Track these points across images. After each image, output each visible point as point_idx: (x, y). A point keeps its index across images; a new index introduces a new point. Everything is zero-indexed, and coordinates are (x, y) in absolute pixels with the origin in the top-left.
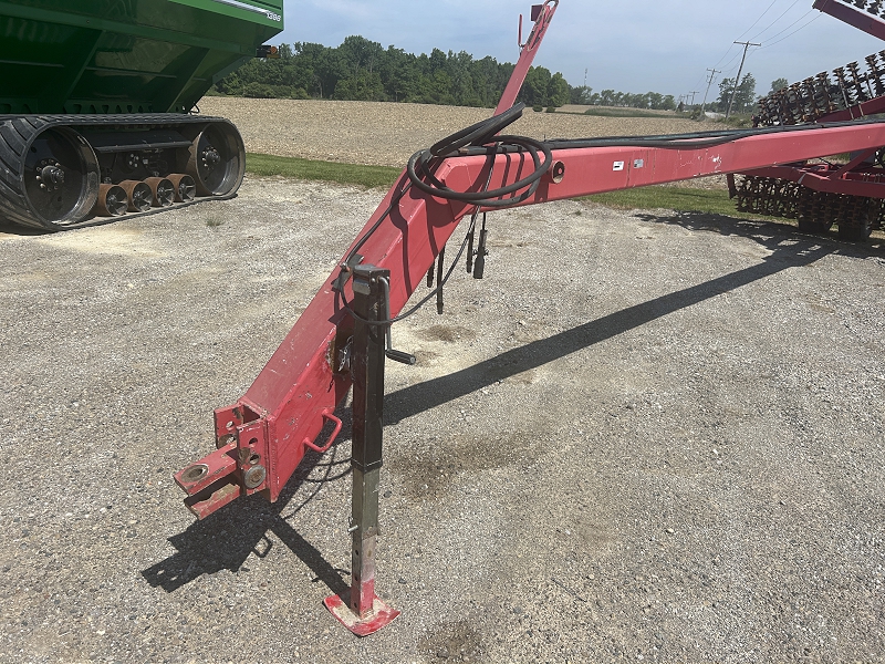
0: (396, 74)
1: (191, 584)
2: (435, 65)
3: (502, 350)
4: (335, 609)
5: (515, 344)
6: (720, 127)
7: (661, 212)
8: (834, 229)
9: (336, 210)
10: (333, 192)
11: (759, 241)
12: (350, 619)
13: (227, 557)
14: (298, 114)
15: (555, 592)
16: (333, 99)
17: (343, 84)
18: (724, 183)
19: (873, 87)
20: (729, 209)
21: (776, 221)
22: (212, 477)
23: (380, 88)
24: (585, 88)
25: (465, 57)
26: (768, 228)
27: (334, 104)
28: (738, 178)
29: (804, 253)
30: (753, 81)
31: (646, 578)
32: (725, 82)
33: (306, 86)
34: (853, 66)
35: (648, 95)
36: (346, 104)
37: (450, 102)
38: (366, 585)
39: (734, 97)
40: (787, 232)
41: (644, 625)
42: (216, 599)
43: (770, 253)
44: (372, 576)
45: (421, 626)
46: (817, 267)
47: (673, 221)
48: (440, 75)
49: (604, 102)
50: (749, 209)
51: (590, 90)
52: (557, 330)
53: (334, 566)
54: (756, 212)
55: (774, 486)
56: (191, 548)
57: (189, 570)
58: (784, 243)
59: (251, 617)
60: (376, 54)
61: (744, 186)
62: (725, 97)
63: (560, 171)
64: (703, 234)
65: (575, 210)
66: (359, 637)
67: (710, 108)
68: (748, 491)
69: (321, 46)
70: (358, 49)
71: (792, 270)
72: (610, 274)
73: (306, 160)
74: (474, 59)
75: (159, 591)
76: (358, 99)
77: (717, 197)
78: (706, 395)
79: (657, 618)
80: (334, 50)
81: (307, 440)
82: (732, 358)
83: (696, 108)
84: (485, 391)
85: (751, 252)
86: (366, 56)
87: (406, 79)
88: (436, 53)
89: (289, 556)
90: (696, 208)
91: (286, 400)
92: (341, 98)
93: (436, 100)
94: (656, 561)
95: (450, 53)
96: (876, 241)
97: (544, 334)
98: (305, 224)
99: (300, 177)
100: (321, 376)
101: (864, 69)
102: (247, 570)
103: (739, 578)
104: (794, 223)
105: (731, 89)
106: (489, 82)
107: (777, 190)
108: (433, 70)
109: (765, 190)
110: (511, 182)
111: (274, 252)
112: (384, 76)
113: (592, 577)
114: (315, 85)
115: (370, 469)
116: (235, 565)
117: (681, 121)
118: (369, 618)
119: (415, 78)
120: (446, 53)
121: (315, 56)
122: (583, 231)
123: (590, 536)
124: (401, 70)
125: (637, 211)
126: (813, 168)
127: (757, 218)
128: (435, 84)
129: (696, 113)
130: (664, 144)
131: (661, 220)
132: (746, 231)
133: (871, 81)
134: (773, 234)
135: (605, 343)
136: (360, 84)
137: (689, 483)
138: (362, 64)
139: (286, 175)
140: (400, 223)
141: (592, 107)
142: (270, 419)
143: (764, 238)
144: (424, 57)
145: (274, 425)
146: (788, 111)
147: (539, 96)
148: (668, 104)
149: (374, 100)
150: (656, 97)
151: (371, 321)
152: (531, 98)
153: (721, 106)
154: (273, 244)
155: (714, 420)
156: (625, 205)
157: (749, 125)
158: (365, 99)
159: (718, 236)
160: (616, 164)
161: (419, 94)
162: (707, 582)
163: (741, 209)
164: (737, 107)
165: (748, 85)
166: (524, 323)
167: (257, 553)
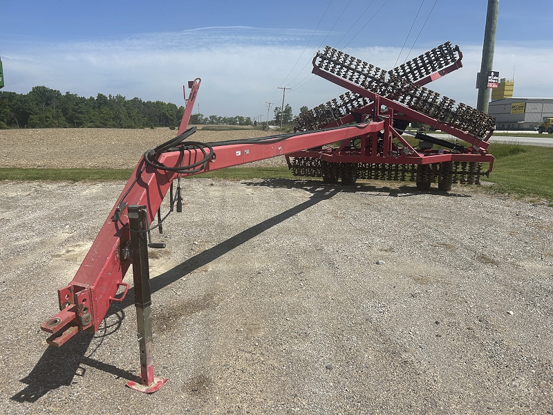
0: (73, 110)
1: (45, 396)
2: (101, 104)
3: (188, 258)
4: (133, 387)
5: (193, 254)
6: (278, 133)
7: (255, 180)
8: (340, 181)
9: (57, 196)
10: (51, 187)
11: (306, 190)
12: (144, 389)
13: (62, 380)
14: (5, 139)
15: (241, 354)
16: (27, 128)
17: (35, 118)
18: (285, 163)
19: (345, 110)
20: (290, 176)
21: (313, 180)
22: (64, 322)
23: (62, 120)
24: (199, 115)
25: (120, 99)
26: (309, 183)
27: (31, 131)
28: (291, 159)
29: (327, 193)
30: (290, 108)
31: (281, 339)
32: (276, 109)
33: (5, 120)
34: (334, 100)
35: (236, 118)
36: (40, 130)
37: (114, 126)
38: (150, 368)
39: (283, 117)
40: (318, 184)
41: (284, 356)
42: (64, 398)
43: (312, 195)
44: (152, 363)
45: (181, 382)
46: (334, 199)
47: (262, 184)
48: (105, 109)
49: (212, 123)
50: (299, 174)
51: (202, 116)
52: (215, 244)
53: (126, 370)
54: (303, 175)
55: (329, 293)
56: (37, 382)
57: (40, 391)
58: (318, 189)
59: (87, 401)
60: (57, 98)
61: (295, 162)
62: (278, 117)
63: (214, 157)
64: (278, 189)
65: (209, 183)
66: (150, 393)
67: (271, 123)
68: (318, 297)
69: (14, 93)
70: (43, 95)
71: (323, 202)
72: (236, 214)
73: (21, 169)
74: (127, 99)
75: (26, 404)
76: (47, 127)
77: (283, 170)
78: (294, 262)
79: (288, 353)
80: (25, 96)
81: (110, 298)
82: (302, 244)
83: (264, 124)
84: (183, 278)
85: (303, 195)
86: (49, 99)
87: (81, 113)
88: (100, 96)
89: (98, 372)
90: (273, 176)
91: (99, 277)
92: (33, 127)
93: (104, 125)
94: (284, 332)
95: (110, 96)
96: (359, 184)
97: (208, 247)
98: (38, 207)
99: (23, 179)
100: (115, 264)
101: (340, 102)
102: (76, 383)
103: (320, 331)
104: (322, 180)
105: (280, 113)
106: (138, 113)
107: (311, 163)
108: (99, 107)
109: (305, 164)
110: (192, 163)
111: (23, 226)
112: (65, 111)
113: (257, 344)
114: (12, 119)
115: (146, 306)
116: (68, 382)
117: (257, 131)
118: (153, 385)
119: (88, 112)
120: (107, 96)
121: (10, 100)
122: (217, 194)
123: (252, 329)
124: (77, 107)
125: (243, 181)
126: (325, 151)
127: (304, 179)
128: (102, 115)
129: (264, 126)
130: (256, 142)
131: (256, 184)
132: (300, 186)
133: (344, 107)
134: (312, 185)
135: (241, 246)
136: (46, 117)
137: (292, 299)
138: (47, 104)
139: (12, 179)
140: (144, 185)
141: (206, 126)
142: (92, 287)
143: (308, 188)
144: (92, 99)
145: (94, 290)
146: (309, 124)
147: (171, 120)
148: (248, 122)
149: (58, 127)
150: (241, 119)
151: (140, 231)
152: (167, 122)
153: (277, 122)
154: (19, 221)
155: (299, 272)
156: (236, 178)
157: (292, 132)
158: (52, 127)
159: (287, 189)
160: (237, 152)
161: (92, 122)
162: (307, 335)
163: (295, 175)
164: (285, 122)
165: (288, 110)
166: (197, 243)
167: (78, 375)
